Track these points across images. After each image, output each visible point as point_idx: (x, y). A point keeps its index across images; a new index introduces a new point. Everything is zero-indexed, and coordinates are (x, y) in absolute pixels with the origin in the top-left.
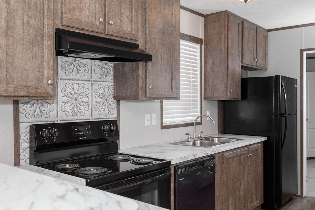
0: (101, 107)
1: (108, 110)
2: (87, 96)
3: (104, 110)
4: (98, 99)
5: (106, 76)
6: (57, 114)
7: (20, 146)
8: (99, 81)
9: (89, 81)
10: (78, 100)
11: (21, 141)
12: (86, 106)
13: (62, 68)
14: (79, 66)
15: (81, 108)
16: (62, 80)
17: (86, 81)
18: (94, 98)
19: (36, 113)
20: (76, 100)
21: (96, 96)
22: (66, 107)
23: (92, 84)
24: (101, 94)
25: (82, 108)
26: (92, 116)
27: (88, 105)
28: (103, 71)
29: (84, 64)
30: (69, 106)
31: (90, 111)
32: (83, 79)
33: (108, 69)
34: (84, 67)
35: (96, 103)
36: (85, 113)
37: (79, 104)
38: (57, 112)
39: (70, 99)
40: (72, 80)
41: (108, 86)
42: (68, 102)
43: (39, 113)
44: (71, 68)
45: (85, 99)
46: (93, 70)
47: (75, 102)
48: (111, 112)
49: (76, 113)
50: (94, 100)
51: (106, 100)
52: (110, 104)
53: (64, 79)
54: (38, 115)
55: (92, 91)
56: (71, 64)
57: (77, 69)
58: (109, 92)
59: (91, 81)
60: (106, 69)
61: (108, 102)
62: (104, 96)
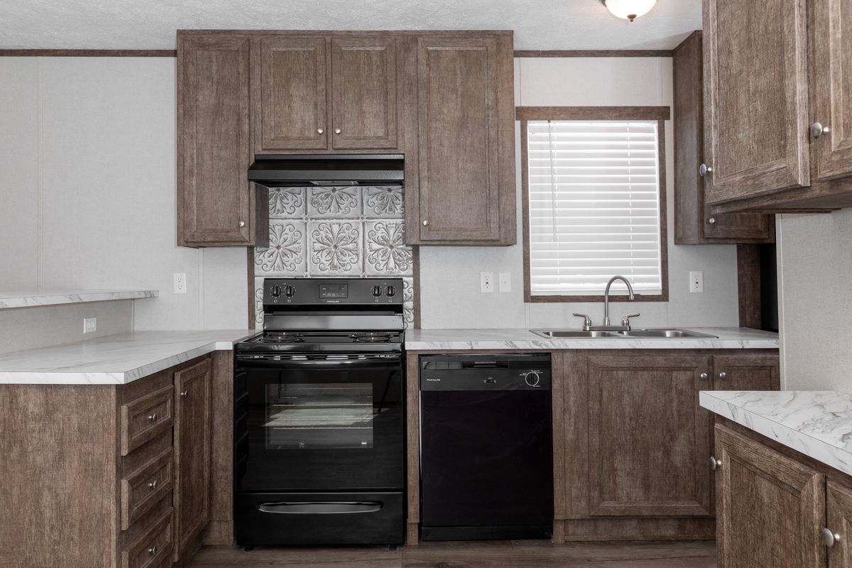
0: (380, 258)
1: (395, 263)
2: (355, 240)
3: (387, 263)
4: (375, 246)
5: (390, 209)
6: (306, 267)
7: (256, 305)
8: (376, 218)
9: (358, 218)
10: (340, 247)
11: (256, 299)
12: (354, 256)
13: (313, 203)
14: (341, 198)
15: (344, 258)
16: (314, 220)
17: (353, 219)
18: (367, 244)
19: (276, 264)
20: (336, 247)
21: (372, 241)
22: (320, 257)
23: (363, 224)
24: (382, 237)
25: (347, 259)
26: (364, 271)
27: (357, 255)
28: (385, 202)
29: (349, 195)
30: (324, 256)
31: (360, 263)
32: (348, 215)
33: (395, 198)
34: (350, 199)
35: (371, 251)
36: (353, 267)
37: (342, 253)
38: (307, 264)
39: (326, 246)
40: (329, 219)
41: (394, 225)
42: (323, 250)
43: (281, 265)
44: (327, 202)
45: (351, 246)
46: (364, 202)
47: (334, 250)
48: (402, 267)
49: (336, 267)
50: (367, 247)
51: (392, 247)
52: (399, 254)
53: (316, 219)
54: (278, 267)
55: (364, 234)
56: (327, 196)
57: (338, 203)
58: (396, 234)
59: (362, 218)
60: (390, 199)
61: (394, 250)
62: (387, 241)
